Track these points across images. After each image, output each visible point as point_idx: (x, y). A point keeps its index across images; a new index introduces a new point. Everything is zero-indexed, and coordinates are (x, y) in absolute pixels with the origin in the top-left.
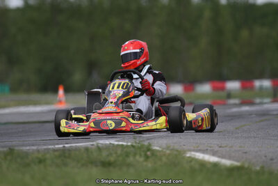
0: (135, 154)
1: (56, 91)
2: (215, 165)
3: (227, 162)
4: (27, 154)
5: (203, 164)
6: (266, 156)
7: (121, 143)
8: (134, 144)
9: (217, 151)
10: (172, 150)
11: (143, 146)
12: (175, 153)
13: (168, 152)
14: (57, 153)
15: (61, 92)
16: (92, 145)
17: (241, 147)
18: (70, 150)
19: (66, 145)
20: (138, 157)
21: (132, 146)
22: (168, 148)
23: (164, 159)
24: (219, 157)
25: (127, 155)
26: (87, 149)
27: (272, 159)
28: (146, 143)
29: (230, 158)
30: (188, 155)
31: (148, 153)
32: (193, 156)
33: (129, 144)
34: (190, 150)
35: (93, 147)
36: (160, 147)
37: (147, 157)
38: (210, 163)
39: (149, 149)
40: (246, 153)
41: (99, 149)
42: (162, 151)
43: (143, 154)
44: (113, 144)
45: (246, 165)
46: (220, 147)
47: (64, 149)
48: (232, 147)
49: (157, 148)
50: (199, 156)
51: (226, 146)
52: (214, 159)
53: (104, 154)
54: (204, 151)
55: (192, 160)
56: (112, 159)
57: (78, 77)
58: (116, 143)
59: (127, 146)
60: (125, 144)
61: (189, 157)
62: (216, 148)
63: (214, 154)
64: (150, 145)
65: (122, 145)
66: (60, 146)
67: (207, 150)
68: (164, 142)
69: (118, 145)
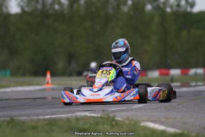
0: (103, 124)
1: (45, 75)
2: (163, 132)
3: (171, 130)
4: (23, 122)
5: (153, 131)
6: (200, 126)
7: (93, 115)
8: (103, 116)
9: (164, 122)
10: (131, 120)
11: (109, 117)
12: (133, 122)
13: (127, 122)
14: (45, 122)
15: (48, 76)
16: (72, 116)
17: (181, 119)
18: (55, 120)
19: (52, 116)
20: (105, 126)
21: (101, 117)
22: (127, 119)
23: (125, 127)
24: (165, 126)
25: (98, 124)
26: (68, 119)
27: (204, 128)
28: (111, 115)
29: (174, 127)
30: (143, 124)
31: (114, 123)
32: (146, 126)
33: (99, 116)
34: (144, 121)
35: (72, 118)
36: (122, 118)
37: (112, 126)
38: (158, 130)
39: (113, 120)
40: (185, 123)
41: (77, 119)
42: (123, 121)
43: (109, 123)
44: (87, 116)
45: (186, 132)
46: (166, 119)
47: (51, 119)
48: (175, 118)
49: (119, 119)
50: (151, 125)
51: (170, 118)
52: (161, 128)
53: (81, 123)
55: (145, 128)
56: (86, 127)
57: (61, 65)
58: (89, 115)
59: (97, 117)
60: (95, 115)
61: (144, 126)
62: (163, 120)
63: (162, 123)
64: (114, 116)
65: (94, 117)
66: (48, 117)
67: (156, 121)
68: (125, 114)
69: (91, 117)
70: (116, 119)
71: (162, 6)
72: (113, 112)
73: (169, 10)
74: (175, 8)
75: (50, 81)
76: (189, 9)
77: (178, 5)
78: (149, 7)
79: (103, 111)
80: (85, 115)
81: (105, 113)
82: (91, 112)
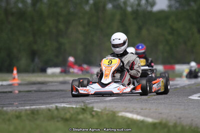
2: (142, 122)
3: (150, 120)
6: (175, 116)
7: (71, 106)
9: (140, 112)
12: (111, 113)
13: (107, 112)
17: (156, 109)
20: (85, 115)
22: (105, 109)
23: (105, 117)
24: (142, 116)
25: (78, 114)
27: (180, 118)
28: (90, 106)
30: (120, 114)
31: (94, 113)
33: (78, 107)
34: (122, 111)
36: (100, 109)
37: (93, 116)
39: (93, 111)
40: (161, 113)
42: (101, 112)
43: (89, 113)
44: (66, 107)
45: (164, 121)
46: (142, 109)
48: (150, 109)
50: (129, 115)
51: (146, 109)
52: (139, 118)
54: (131, 112)
55: (124, 118)
59: (76, 108)
60: (74, 106)
61: (122, 116)
62: (139, 110)
63: (138, 114)
64: (93, 108)
67: (133, 111)
69: (69, 108)
70: (95, 109)
71: (122, 5)
72: (89, 104)
73: (129, 9)
74: (135, 8)
76: (149, 9)
77: (139, 5)
78: (110, 6)
80: (64, 107)
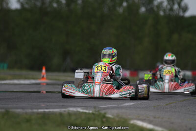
0: (94, 120)
3: (159, 129)
4: (18, 115)
5: (142, 129)
6: (186, 126)
7: (85, 111)
8: (94, 112)
9: (152, 121)
10: (121, 118)
11: (100, 114)
12: (122, 120)
13: (117, 119)
14: (39, 116)
15: (44, 71)
16: (65, 111)
17: (169, 118)
18: (48, 114)
19: (46, 110)
20: (96, 122)
21: (93, 114)
22: (118, 116)
23: (115, 124)
25: (89, 120)
26: (61, 114)
27: (191, 129)
28: (103, 112)
29: (161, 126)
30: (132, 122)
31: (104, 120)
32: (135, 124)
33: (91, 112)
34: (133, 119)
35: (65, 113)
36: (112, 115)
37: (103, 122)
38: (147, 129)
39: (104, 117)
40: (172, 123)
41: (70, 114)
42: (113, 119)
43: (100, 119)
46: (155, 118)
47: (44, 113)
48: (162, 118)
49: (110, 116)
50: (140, 123)
51: (159, 118)
52: (150, 126)
53: (73, 118)
54: (143, 120)
55: (134, 126)
56: (78, 122)
57: (56, 61)
58: (81, 111)
59: (89, 113)
60: (87, 111)
61: (132, 124)
62: (152, 119)
63: (150, 122)
64: (105, 113)
65: (85, 113)
66: (42, 110)
67: (145, 119)
68: (115, 111)
69: (83, 113)
70: (107, 116)
71: (155, 9)
72: (104, 109)
73: (162, 13)
74: (168, 12)
75: (45, 76)
76: (181, 14)
77: (171, 9)
78: (143, 9)
79: (95, 107)
80: (78, 111)
81: (97, 109)
82: (83, 108)
